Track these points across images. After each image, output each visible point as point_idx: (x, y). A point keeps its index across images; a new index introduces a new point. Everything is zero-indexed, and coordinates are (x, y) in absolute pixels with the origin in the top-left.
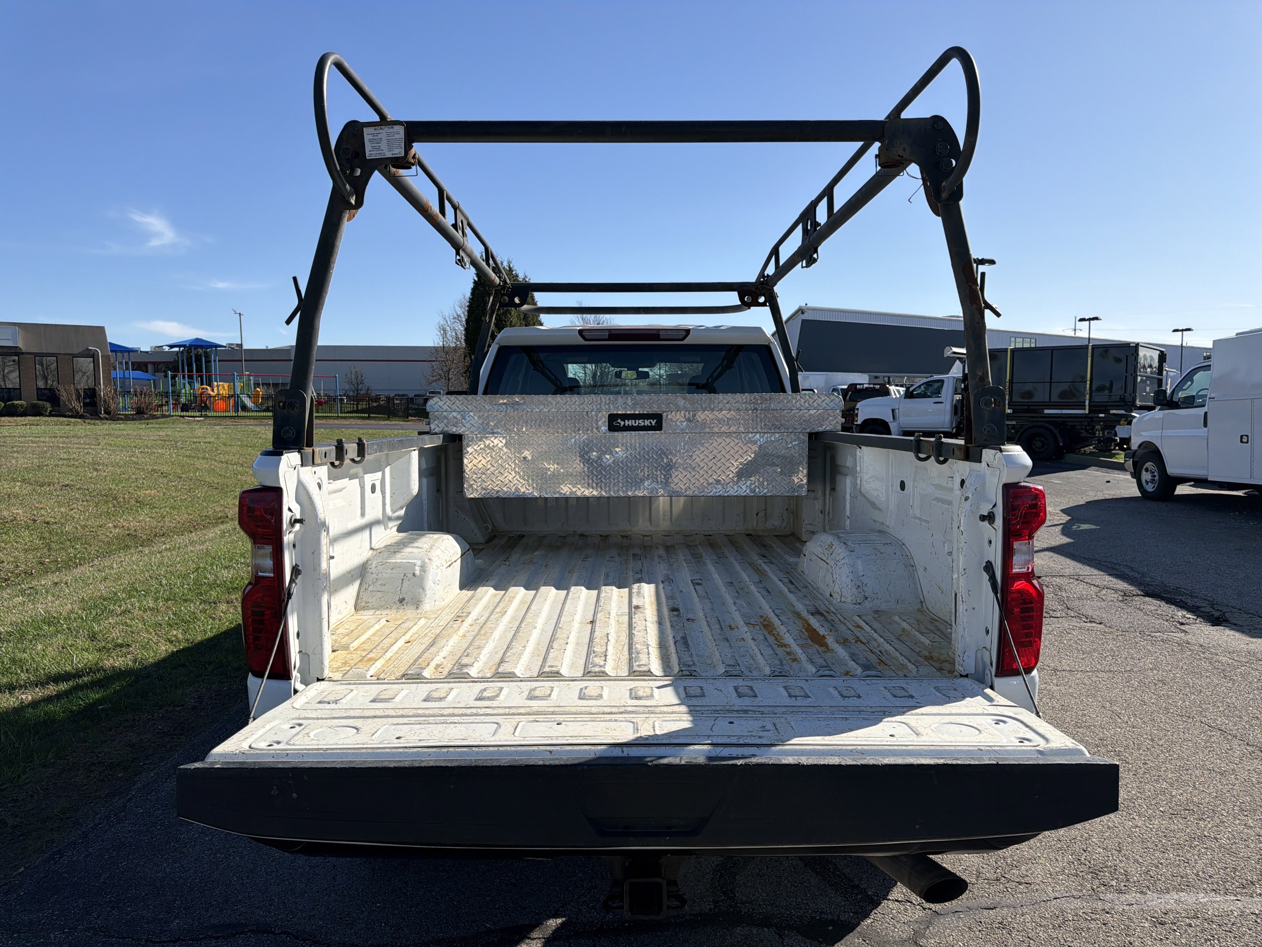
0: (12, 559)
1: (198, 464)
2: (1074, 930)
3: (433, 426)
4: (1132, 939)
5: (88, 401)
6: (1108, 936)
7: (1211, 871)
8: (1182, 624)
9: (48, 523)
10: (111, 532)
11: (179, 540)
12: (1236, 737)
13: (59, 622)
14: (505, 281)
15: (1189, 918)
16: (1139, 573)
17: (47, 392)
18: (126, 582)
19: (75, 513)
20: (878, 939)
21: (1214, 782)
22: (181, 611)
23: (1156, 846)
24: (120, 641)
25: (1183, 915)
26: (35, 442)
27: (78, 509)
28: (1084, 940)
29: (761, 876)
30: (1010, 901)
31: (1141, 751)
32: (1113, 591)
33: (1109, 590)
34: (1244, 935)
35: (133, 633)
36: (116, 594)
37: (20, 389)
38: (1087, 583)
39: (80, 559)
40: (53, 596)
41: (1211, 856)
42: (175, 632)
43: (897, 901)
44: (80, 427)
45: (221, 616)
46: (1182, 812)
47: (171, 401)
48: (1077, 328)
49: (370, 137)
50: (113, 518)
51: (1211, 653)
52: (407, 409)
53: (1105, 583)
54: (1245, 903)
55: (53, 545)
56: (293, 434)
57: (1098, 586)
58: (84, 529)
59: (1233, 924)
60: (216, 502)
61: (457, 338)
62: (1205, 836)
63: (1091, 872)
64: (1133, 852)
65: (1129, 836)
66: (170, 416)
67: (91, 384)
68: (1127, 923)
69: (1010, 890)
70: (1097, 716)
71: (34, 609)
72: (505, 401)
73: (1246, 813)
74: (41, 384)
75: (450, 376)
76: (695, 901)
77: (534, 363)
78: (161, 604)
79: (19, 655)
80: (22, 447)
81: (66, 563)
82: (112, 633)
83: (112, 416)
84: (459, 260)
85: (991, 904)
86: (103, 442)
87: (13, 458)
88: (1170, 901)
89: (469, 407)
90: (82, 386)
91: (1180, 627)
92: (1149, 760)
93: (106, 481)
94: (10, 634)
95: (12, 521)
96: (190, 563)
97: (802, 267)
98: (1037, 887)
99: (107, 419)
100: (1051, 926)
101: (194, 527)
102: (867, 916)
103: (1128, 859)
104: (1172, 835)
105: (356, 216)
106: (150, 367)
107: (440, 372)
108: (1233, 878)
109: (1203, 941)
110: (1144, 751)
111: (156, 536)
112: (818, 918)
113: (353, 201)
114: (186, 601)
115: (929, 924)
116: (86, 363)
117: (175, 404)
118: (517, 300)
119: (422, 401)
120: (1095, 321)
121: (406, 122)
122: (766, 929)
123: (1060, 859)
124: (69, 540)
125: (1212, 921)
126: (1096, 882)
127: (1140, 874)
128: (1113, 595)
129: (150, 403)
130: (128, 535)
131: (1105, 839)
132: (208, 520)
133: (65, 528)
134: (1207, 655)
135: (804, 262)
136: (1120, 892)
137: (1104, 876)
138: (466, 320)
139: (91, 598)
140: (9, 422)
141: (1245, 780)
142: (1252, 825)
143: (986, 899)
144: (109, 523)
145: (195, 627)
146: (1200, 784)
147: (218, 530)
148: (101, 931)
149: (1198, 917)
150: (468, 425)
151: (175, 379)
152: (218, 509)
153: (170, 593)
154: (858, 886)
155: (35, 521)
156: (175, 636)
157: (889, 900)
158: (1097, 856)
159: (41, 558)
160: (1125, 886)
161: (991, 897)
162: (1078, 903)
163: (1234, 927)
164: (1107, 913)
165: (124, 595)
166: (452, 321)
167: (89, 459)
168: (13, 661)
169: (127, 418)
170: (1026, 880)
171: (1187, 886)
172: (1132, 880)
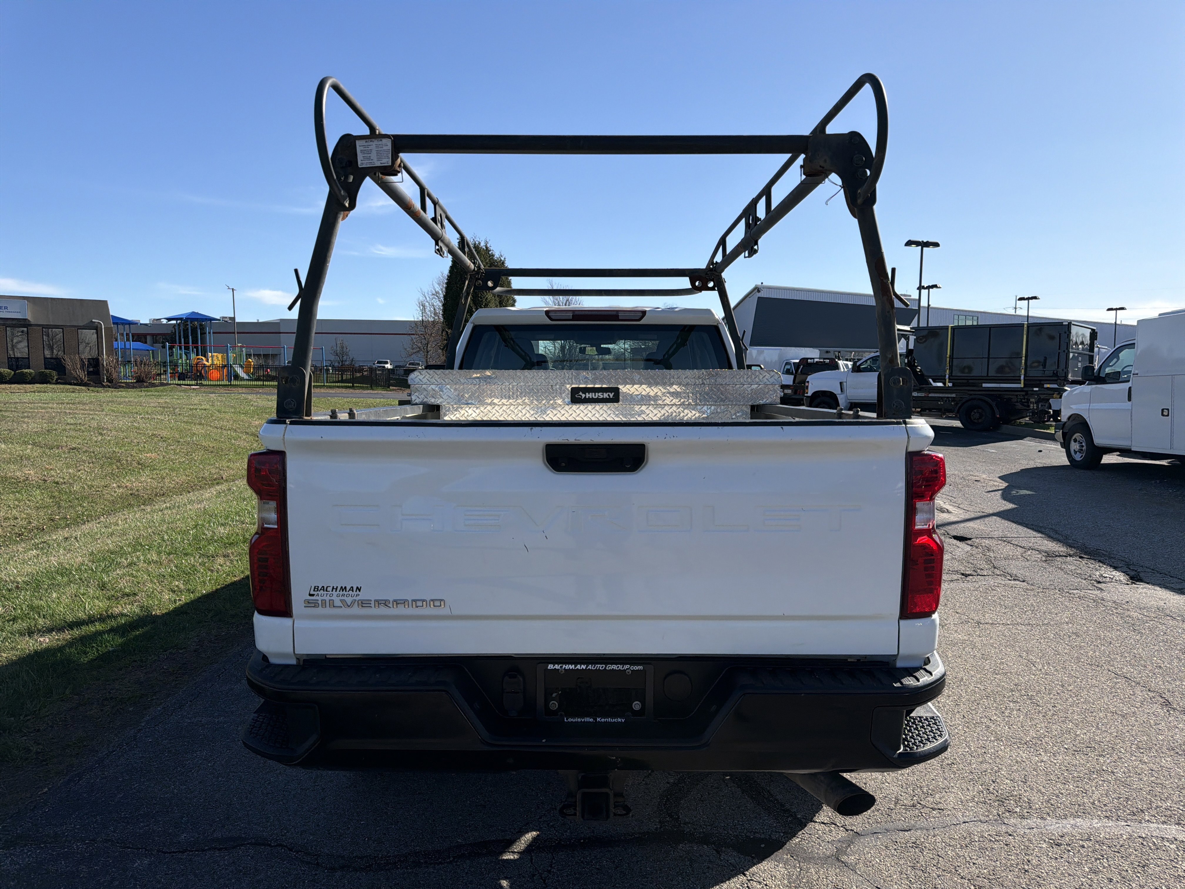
0: (25, 516)
1: (196, 429)
2: (979, 849)
3: (413, 398)
4: (1030, 858)
5: (91, 369)
6: (1009, 855)
7: (1105, 800)
8: (1099, 582)
9: (57, 483)
10: (115, 492)
11: (178, 499)
12: (1139, 683)
13: (71, 573)
14: (479, 267)
15: (1082, 840)
16: (1062, 536)
17: (52, 361)
18: (131, 537)
19: (82, 474)
20: (805, 855)
21: (1116, 723)
22: (182, 563)
23: (1058, 778)
24: (127, 590)
25: (1077, 838)
26: (44, 408)
27: (85, 471)
28: (987, 858)
29: (703, 801)
30: (925, 824)
31: (1052, 696)
32: (1038, 552)
33: (1034, 552)
34: (1130, 855)
35: (138, 583)
36: (122, 548)
37: (29, 358)
38: (1014, 544)
39: (87, 516)
40: (65, 550)
41: (1107, 788)
42: (177, 583)
43: (823, 823)
44: (85, 394)
45: (218, 569)
46: (1085, 749)
47: (169, 370)
48: (1017, 307)
49: (362, 148)
50: (117, 479)
51: (1124, 609)
52: (388, 379)
53: (1031, 545)
54: (1133, 828)
55: (63, 503)
56: (294, 405)
57: (1023, 547)
58: (91, 489)
59: (1122, 846)
60: (212, 465)
61: (435, 314)
62: (1103, 770)
63: (998, 800)
64: (1037, 783)
65: (1034, 770)
66: (167, 384)
67: (94, 354)
68: (1027, 844)
69: (924, 815)
70: (1014, 664)
71: (48, 561)
72: (478, 375)
73: (1142, 751)
74: (48, 354)
75: (429, 349)
76: (643, 822)
77: (505, 340)
78: (164, 557)
79: (36, 602)
80: (32, 412)
81: (75, 520)
82: (120, 583)
83: (114, 384)
84: (438, 250)
85: (907, 826)
86: (107, 408)
87: (24, 422)
88: (1067, 825)
89: (446, 380)
90: (86, 355)
91: (1096, 585)
92: (1058, 703)
93: (110, 444)
94: (26, 583)
95: (24, 481)
96: (189, 520)
97: (745, 257)
98: (949, 812)
99: (109, 387)
100: (958, 846)
101: (192, 487)
102: (794, 835)
103: (1032, 789)
104: (1074, 769)
105: (348, 216)
106: (149, 338)
107: (419, 345)
108: (1124, 807)
109: (1093, 860)
110: (1054, 695)
111: (156, 495)
112: (751, 837)
113: (347, 205)
114: (186, 554)
115: (850, 843)
116: (90, 335)
117: (173, 373)
118: (490, 284)
119: (402, 372)
120: (1034, 300)
121: (393, 136)
122: (705, 847)
123: (971, 788)
124: (77, 499)
125: (1103, 843)
126: (1002, 809)
127: (1042, 802)
128: (1037, 556)
129: (150, 372)
130: (131, 494)
131: (1012, 772)
132: (204, 481)
133: (73, 487)
134: (1120, 611)
135: (747, 252)
136: (1023, 817)
137: (1009, 803)
138: (444, 296)
139: (99, 552)
140: (19, 389)
141: (1144, 721)
142: (1146, 761)
143: (902, 822)
144: (113, 483)
145: (195, 579)
146: (1102, 725)
147: (214, 491)
148: (118, 843)
149: (1091, 840)
150: (445, 397)
151: (172, 349)
152: (213, 471)
153: (172, 548)
154: (788, 811)
155: (45, 481)
156: (177, 586)
157: (816, 822)
158: (1005, 786)
159: (51, 515)
160: (1028, 812)
161: (907, 821)
162: (985, 826)
163: (1122, 849)
164: (1010, 835)
165: (130, 549)
166: (431, 297)
167: (94, 424)
168: (32, 608)
169: (128, 386)
170: (940, 806)
171: (1085, 813)
172: (1034, 808)
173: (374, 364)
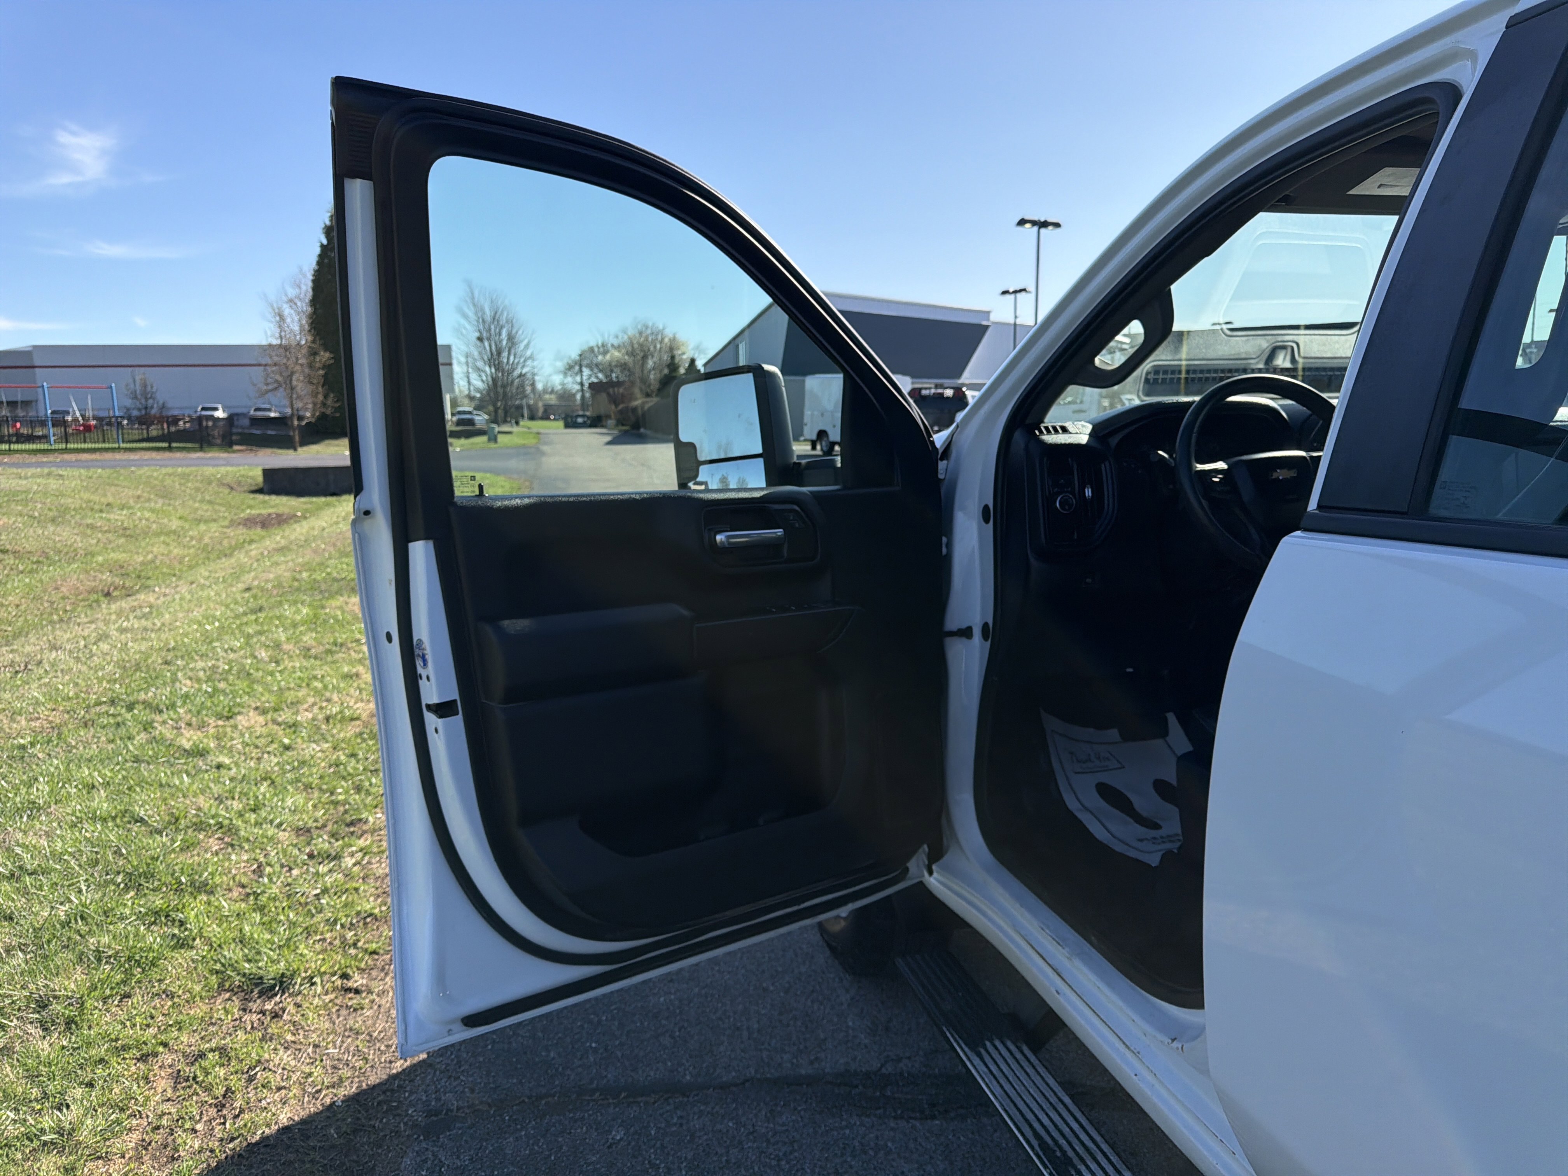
52: (226, 434)
75: (294, 384)
107: (278, 377)
138: (310, 302)
173: (196, 411)
